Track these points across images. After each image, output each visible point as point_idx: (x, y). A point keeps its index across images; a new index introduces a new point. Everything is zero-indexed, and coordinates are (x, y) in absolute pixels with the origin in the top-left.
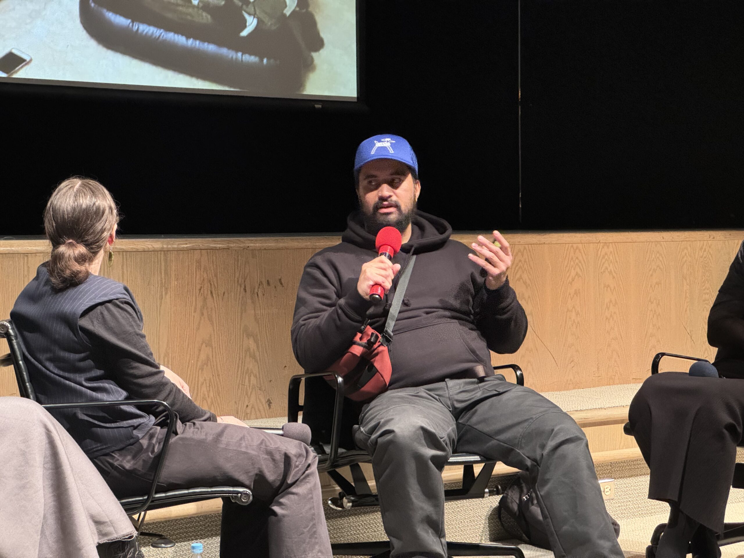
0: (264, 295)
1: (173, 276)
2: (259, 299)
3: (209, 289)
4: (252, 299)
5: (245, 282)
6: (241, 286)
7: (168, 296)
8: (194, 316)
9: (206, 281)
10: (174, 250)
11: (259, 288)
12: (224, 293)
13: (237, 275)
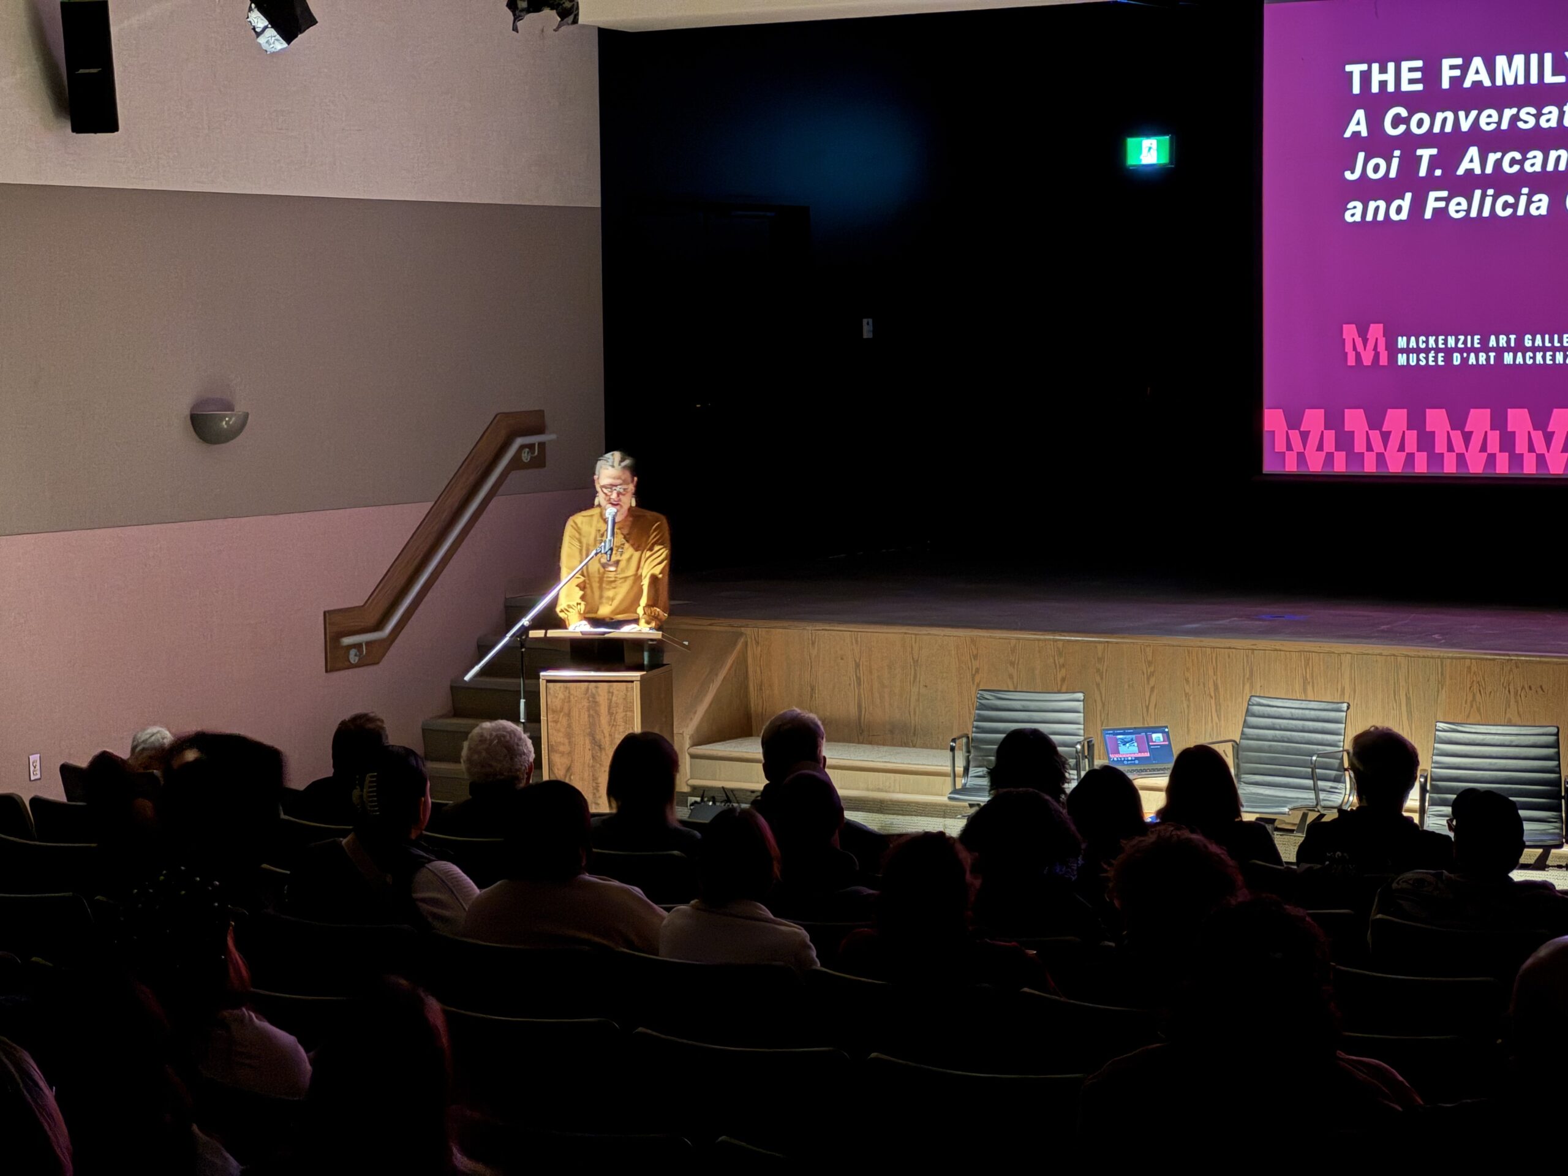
0: (1526, 697)
1: (1448, 676)
2: (1522, 701)
3: (1478, 688)
4: (1515, 698)
5: (1509, 685)
6: (1505, 688)
7: (1444, 690)
8: (1465, 708)
9: (1475, 683)
10: (1448, 658)
11: (1522, 691)
12: (1491, 692)
13: (1502, 681)
